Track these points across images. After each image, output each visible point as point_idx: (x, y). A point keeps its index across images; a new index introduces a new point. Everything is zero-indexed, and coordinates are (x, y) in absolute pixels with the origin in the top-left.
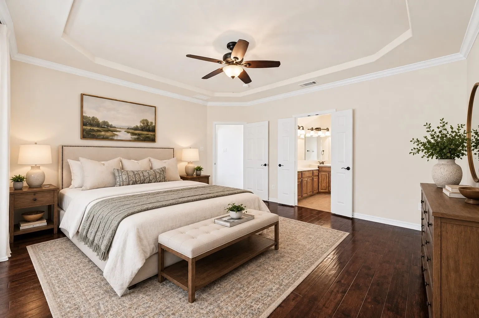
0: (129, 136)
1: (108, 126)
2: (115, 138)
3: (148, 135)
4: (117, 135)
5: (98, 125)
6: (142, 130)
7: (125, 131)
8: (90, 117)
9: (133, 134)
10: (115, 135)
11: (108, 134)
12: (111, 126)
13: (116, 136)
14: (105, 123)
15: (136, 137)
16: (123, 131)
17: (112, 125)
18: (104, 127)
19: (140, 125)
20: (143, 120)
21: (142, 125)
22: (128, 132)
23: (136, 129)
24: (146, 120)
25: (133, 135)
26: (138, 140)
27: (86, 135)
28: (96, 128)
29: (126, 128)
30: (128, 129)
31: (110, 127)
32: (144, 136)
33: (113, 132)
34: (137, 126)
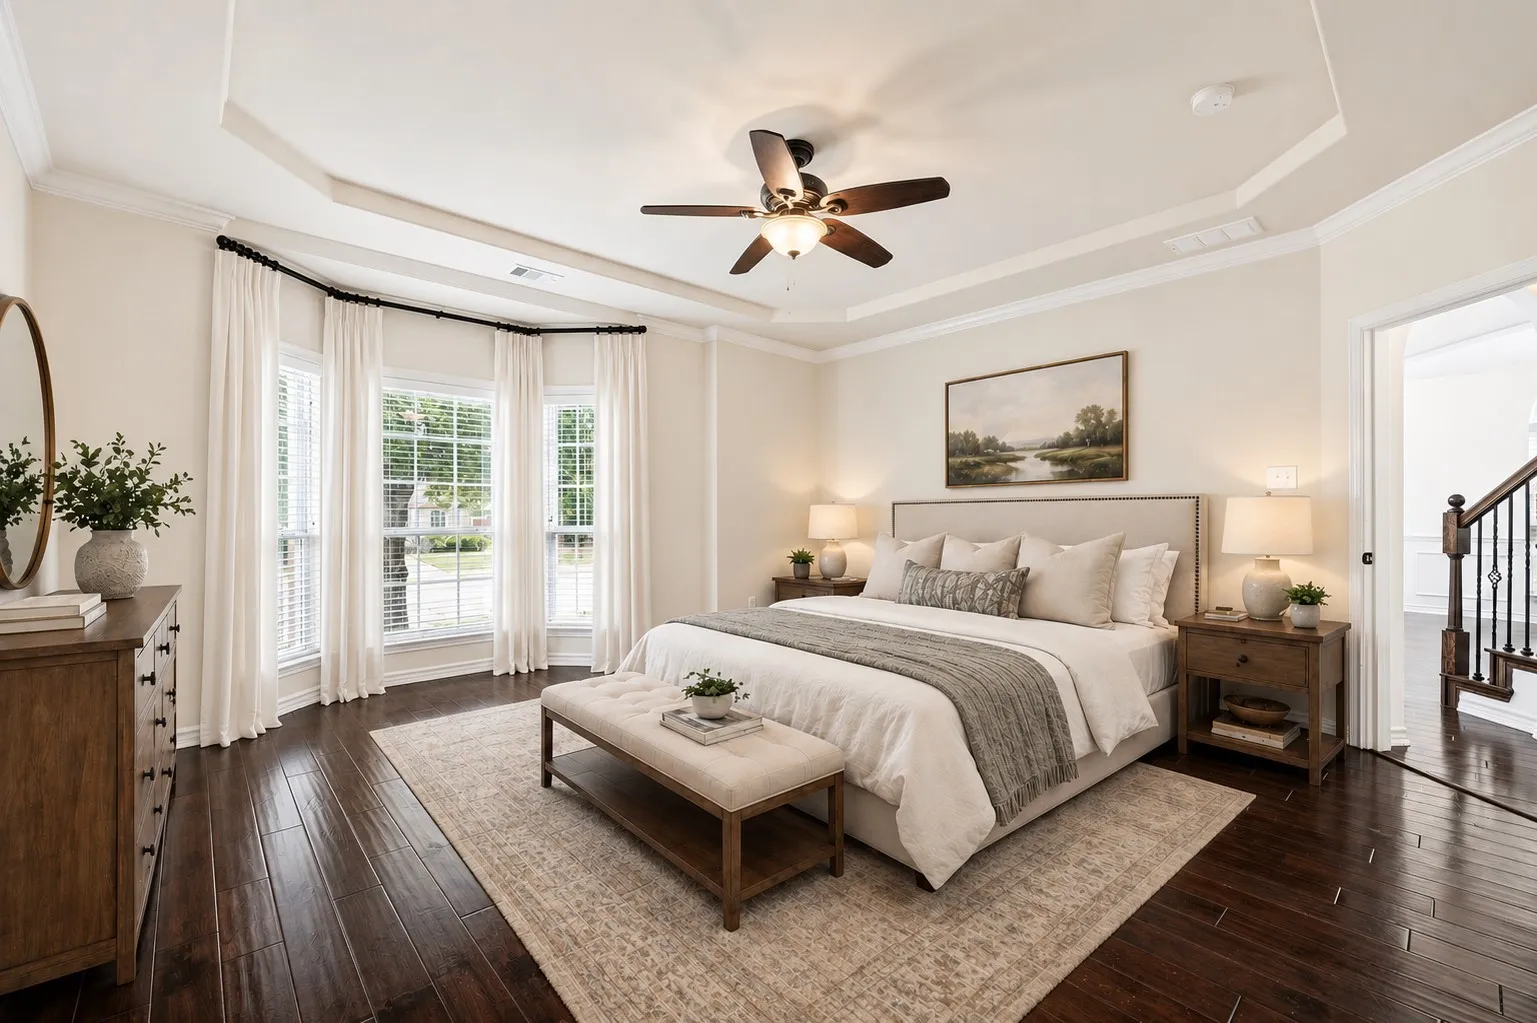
0: (1046, 469)
1: (997, 448)
2: (1013, 477)
3: (1099, 456)
4: (1016, 469)
5: (976, 450)
6: (1082, 444)
7: (1036, 456)
8: (960, 434)
9: (1057, 461)
10: (1010, 470)
11: (997, 469)
12: (1004, 448)
13: (1014, 474)
14: (991, 442)
15: (1065, 468)
16: (1030, 456)
17: (1004, 443)
18: (988, 454)
19: (1077, 428)
20: (1085, 412)
21: (1082, 427)
22: (1044, 459)
23: (1065, 443)
24: (1095, 410)
25: (1057, 465)
26: (1071, 477)
27: (957, 477)
28: (971, 459)
29: (1039, 446)
30: (1041, 448)
31: (1001, 451)
32: (1089, 462)
33: (1009, 464)
34: (1067, 435)
